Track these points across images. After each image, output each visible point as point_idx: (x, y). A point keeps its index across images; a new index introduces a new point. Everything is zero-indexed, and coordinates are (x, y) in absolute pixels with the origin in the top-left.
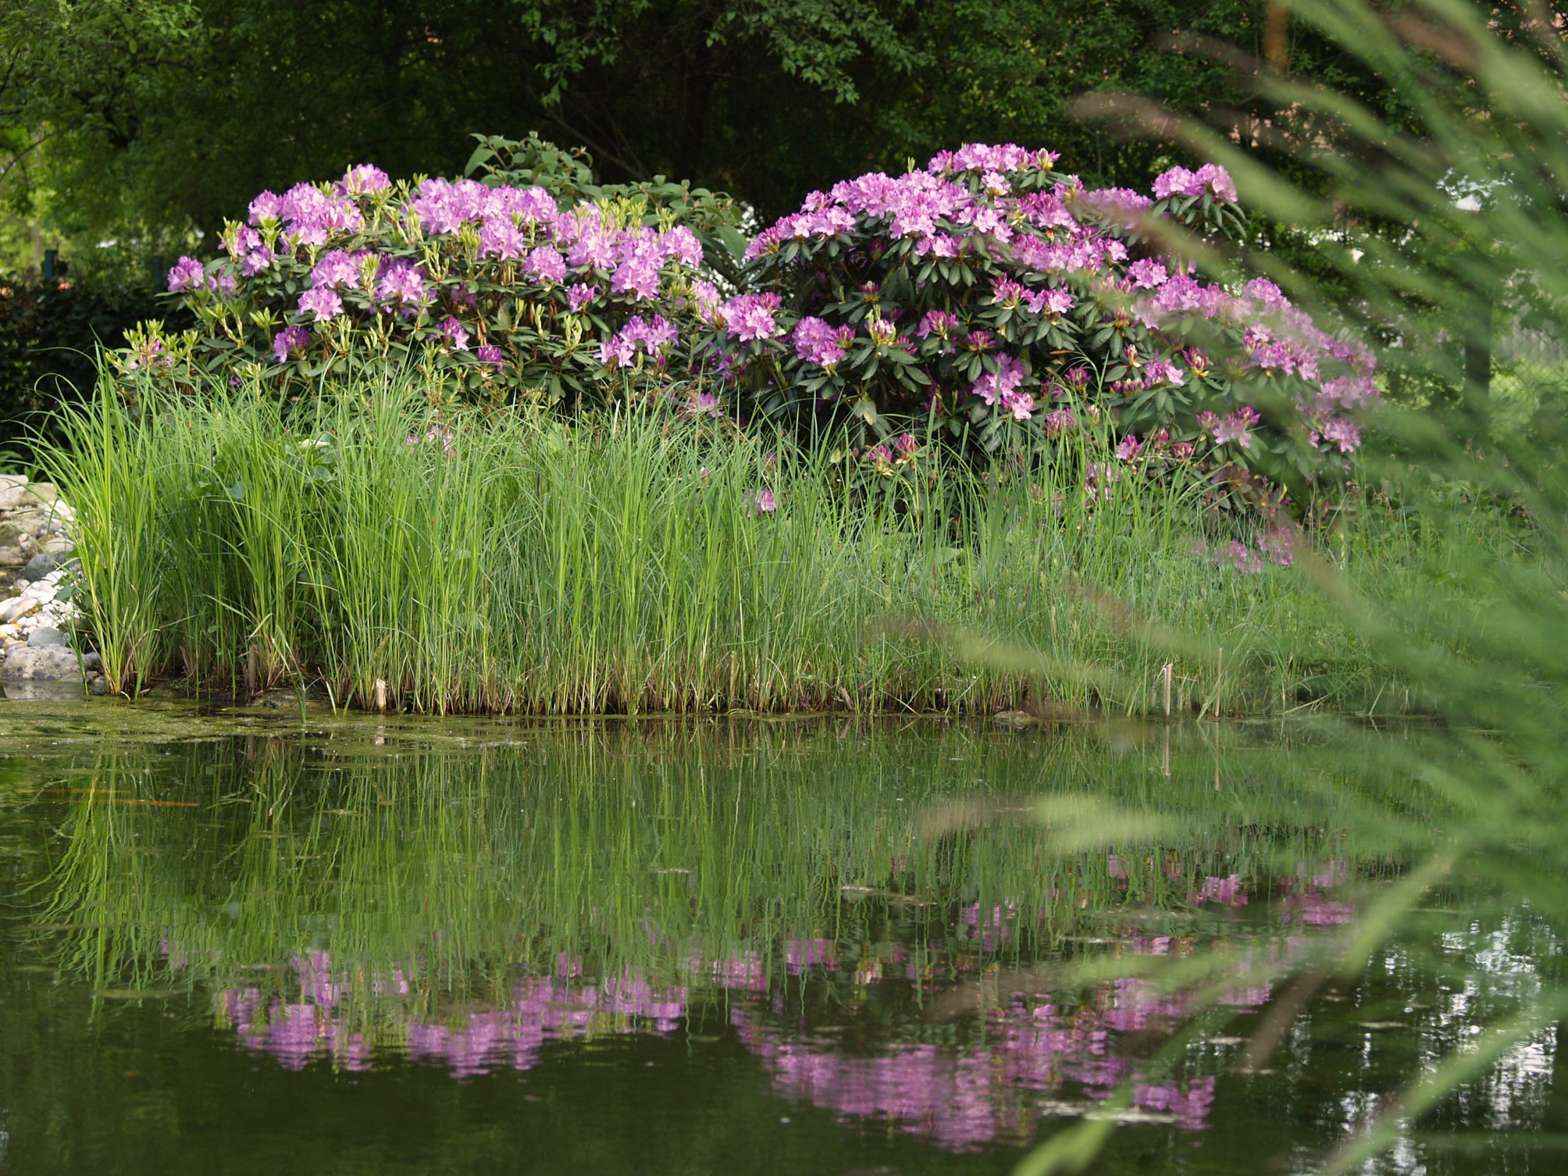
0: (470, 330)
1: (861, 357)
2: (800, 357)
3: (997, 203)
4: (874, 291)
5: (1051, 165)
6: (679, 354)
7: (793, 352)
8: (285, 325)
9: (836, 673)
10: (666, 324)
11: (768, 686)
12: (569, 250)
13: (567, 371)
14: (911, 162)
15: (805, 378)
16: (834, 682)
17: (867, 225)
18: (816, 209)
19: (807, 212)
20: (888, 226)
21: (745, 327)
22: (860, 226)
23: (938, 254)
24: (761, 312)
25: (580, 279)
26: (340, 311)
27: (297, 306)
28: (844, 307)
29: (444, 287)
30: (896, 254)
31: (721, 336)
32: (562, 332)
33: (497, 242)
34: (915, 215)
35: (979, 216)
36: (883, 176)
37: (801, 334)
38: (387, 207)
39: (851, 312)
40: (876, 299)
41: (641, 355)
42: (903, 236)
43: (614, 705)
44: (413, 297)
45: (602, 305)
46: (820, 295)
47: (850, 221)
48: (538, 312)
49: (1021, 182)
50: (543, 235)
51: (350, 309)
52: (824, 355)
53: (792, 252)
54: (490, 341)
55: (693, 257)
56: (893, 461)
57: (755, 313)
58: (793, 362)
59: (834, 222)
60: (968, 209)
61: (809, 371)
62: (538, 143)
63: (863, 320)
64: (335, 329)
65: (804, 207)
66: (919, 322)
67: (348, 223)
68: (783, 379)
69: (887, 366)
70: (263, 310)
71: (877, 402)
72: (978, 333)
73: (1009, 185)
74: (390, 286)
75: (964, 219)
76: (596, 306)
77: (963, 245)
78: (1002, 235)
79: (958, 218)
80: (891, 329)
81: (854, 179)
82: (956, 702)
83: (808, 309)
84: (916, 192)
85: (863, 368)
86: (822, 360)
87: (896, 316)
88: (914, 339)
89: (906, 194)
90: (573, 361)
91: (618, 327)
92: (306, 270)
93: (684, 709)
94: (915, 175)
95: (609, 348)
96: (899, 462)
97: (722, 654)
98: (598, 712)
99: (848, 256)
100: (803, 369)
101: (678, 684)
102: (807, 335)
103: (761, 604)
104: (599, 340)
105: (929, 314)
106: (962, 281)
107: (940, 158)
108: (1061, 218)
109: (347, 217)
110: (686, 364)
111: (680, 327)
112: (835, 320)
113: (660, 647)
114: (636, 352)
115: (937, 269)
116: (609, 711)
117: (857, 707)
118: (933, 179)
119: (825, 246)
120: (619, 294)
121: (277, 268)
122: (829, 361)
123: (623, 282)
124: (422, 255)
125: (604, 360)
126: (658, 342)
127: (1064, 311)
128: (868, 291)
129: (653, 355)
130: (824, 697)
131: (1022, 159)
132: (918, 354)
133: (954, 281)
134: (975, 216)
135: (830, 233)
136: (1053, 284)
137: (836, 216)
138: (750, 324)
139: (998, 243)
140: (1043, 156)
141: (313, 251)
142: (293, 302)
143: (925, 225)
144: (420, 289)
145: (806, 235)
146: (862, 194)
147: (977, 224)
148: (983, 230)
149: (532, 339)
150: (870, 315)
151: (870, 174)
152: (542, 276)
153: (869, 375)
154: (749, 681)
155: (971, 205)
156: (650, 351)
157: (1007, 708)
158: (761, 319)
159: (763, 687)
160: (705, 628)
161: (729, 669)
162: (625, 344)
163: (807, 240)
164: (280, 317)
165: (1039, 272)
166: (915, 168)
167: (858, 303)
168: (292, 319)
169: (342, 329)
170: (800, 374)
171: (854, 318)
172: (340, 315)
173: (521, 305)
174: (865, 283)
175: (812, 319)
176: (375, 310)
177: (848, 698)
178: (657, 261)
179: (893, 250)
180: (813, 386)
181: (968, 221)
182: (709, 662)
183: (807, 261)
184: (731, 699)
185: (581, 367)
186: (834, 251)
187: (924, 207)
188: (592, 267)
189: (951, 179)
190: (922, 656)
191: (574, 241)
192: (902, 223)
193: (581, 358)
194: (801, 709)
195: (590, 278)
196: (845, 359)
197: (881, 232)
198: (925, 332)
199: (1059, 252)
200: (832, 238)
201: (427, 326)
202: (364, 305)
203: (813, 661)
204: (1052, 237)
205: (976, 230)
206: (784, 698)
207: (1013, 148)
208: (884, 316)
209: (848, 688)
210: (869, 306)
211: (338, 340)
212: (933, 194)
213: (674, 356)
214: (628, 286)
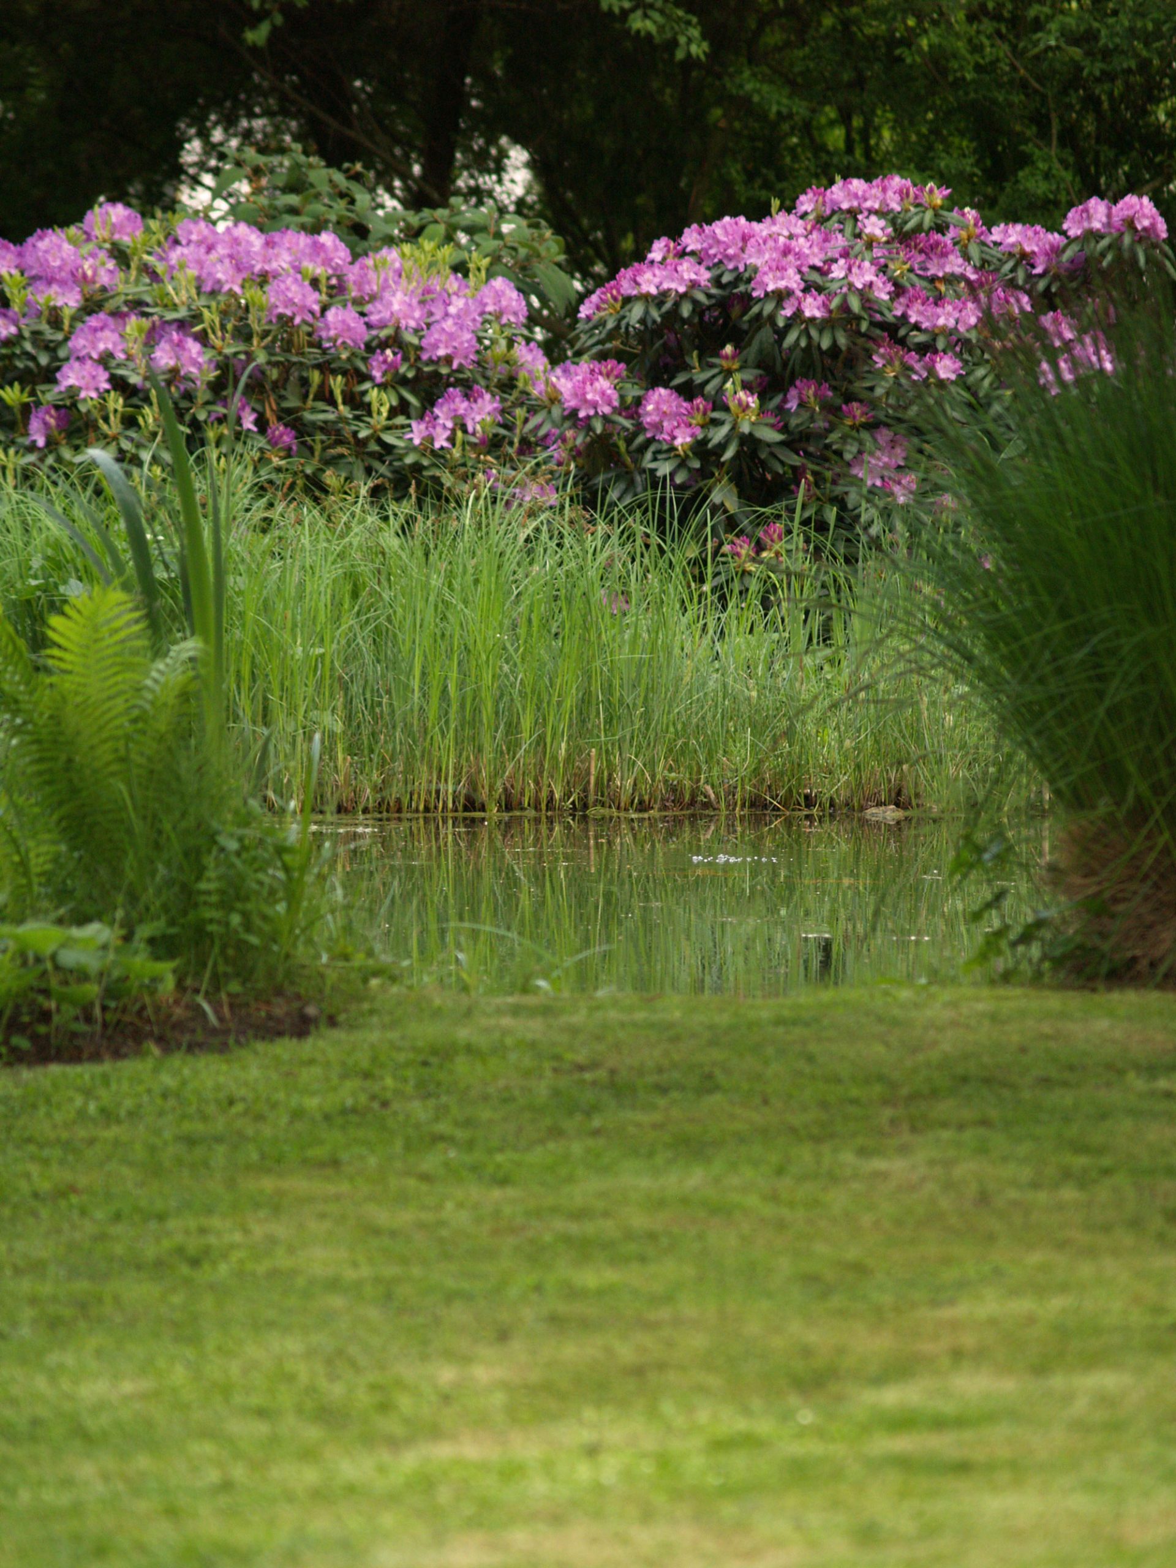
0: (258, 407)
1: (718, 435)
2: (649, 435)
3: (877, 252)
4: (734, 357)
5: (939, 202)
6: (502, 431)
7: (640, 428)
8: (38, 403)
9: (699, 772)
10: (488, 396)
11: (629, 782)
12: (367, 308)
13: (372, 455)
14: (775, 203)
15: (655, 459)
16: (698, 780)
17: (725, 279)
18: (664, 258)
19: (652, 262)
20: (749, 280)
21: (586, 401)
22: (717, 281)
23: (808, 314)
24: (603, 383)
25: (384, 345)
26: (107, 386)
27: (54, 381)
28: (699, 377)
29: (226, 357)
30: (759, 315)
31: (556, 412)
32: (368, 408)
33: (290, 302)
34: (781, 269)
35: (855, 270)
36: (742, 220)
37: (650, 408)
38: (146, 257)
39: (707, 382)
40: (736, 366)
41: (459, 434)
42: (767, 294)
43: (471, 804)
44: (193, 370)
45: (410, 375)
46: (669, 360)
47: (704, 276)
48: (337, 384)
49: (906, 222)
50: (337, 290)
51: (119, 384)
52: (677, 432)
53: (637, 312)
54: (280, 419)
55: (515, 314)
56: (758, 553)
57: (597, 385)
58: (640, 439)
59: (686, 276)
60: (842, 262)
61: (659, 452)
62: (302, 159)
63: (720, 390)
64: (103, 408)
65: (651, 256)
66: (786, 392)
67: (104, 279)
68: (628, 460)
69: (749, 442)
70: (11, 385)
71: (737, 485)
72: (855, 404)
73: (890, 230)
74: (164, 357)
75: (838, 271)
76: (404, 377)
77: (835, 303)
78: (882, 294)
79: (829, 271)
80: (753, 401)
81: (709, 223)
82: (825, 799)
83: (656, 378)
84: (782, 240)
85: (722, 447)
86: (674, 438)
87: (760, 385)
88: (780, 410)
89: (770, 243)
90: (380, 442)
91: (429, 401)
92: (59, 336)
93: (543, 807)
94: (781, 217)
95: (423, 426)
96: (764, 554)
97: (581, 752)
98: (456, 811)
99: (701, 314)
100: (652, 448)
101: (537, 783)
102: (657, 409)
103: (621, 701)
104: (409, 417)
105: (798, 383)
106: (835, 344)
107: (810, 195)
108: (954, 264)
109: (102, 272)
110: (511, 444)
111: (503, 400)
112: (688, 391)
113: (518, 744)
114: (453, 431)
115: (806, 332)
116: (466, 809)
117: (723, 805)
118: (800, 222)
119: (677, 305)
120: (431, 361)
121: (27, 334)
122: (683, 440)
123: (436, 346)
124: (197, 317)
125: (417, 442)
126: (478, 418)
127: (953, 377)
128: (726, 357)
129: (474, 434)
130: (687, 797)
131: (908, 194)
132: (784, 429)
133: (825, 344)
134: (850, 269)
135: (682, 289)
136: (941, 344)
137: (688, 270)
138: (589, 396)
139: (877, 301)
140: (931, 191)
141: (67, 313)
142: (49, 376)
143: (792, 280)
144: (200, 360)
145: (653, 291)
146: (718, 242)
147: (851, 279)
148: (859, 286)
149: (331, 417)
150: (729, 385)
151: (727, 219)
152: (339, 341)
153: (729, 454)
154: (609, 780)
155: (845, 254)
156: (470, 429)
157: (879, 804)
158: (603, 393)
159: (623, 783)
160: (563, 726)
161: (589, 768)
162: (441, 421)
163: (654, 297)
164: (33, 393)
165: (926, 331)
166: (780, 210)
167: (715, 371)
168: (50, 395)
169: (111, 405)
170: (649, 455)
171: (710, 388)
172: (108, 391)
173: (316, 377)
174: (723, 346)
175: (662, 391)
176: (148, 385)
177: (713, 796)
178: (474, 320)
179: (755, 309)
180: (664, 468)
181: (842, 275)
182: (569, 759)
183: (654, 322)
184: (592, 798)
185: (388, 448)
186: (686, 310)
187: (791, 258)
188: (398, 328)
189: (822, 220)
190: (789, 753)
191: (373, 298)
192: (766, 279)
193: (389, 438)
194: (664, 808)
195: (395, 341)
196: (700, 437)
197: (742, 288)
198: (793, 405)
199: (949, 308)
200: (683, 296)
201: (207, 403)
202: (134, 380)
203: (676, 761)
204: (943, 288)
205: (851, 286)
206: (646, 798)
207: (897, 181)
208: (746, 386)
209: (713, 787)
210: (728, 374)
211: (106, 419)
212: (802, 240)
213: (496, 435)
214: (442, 352)
